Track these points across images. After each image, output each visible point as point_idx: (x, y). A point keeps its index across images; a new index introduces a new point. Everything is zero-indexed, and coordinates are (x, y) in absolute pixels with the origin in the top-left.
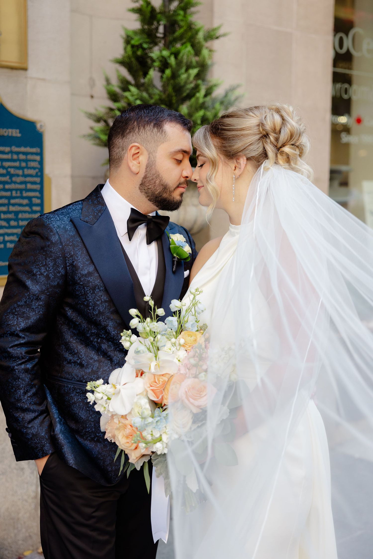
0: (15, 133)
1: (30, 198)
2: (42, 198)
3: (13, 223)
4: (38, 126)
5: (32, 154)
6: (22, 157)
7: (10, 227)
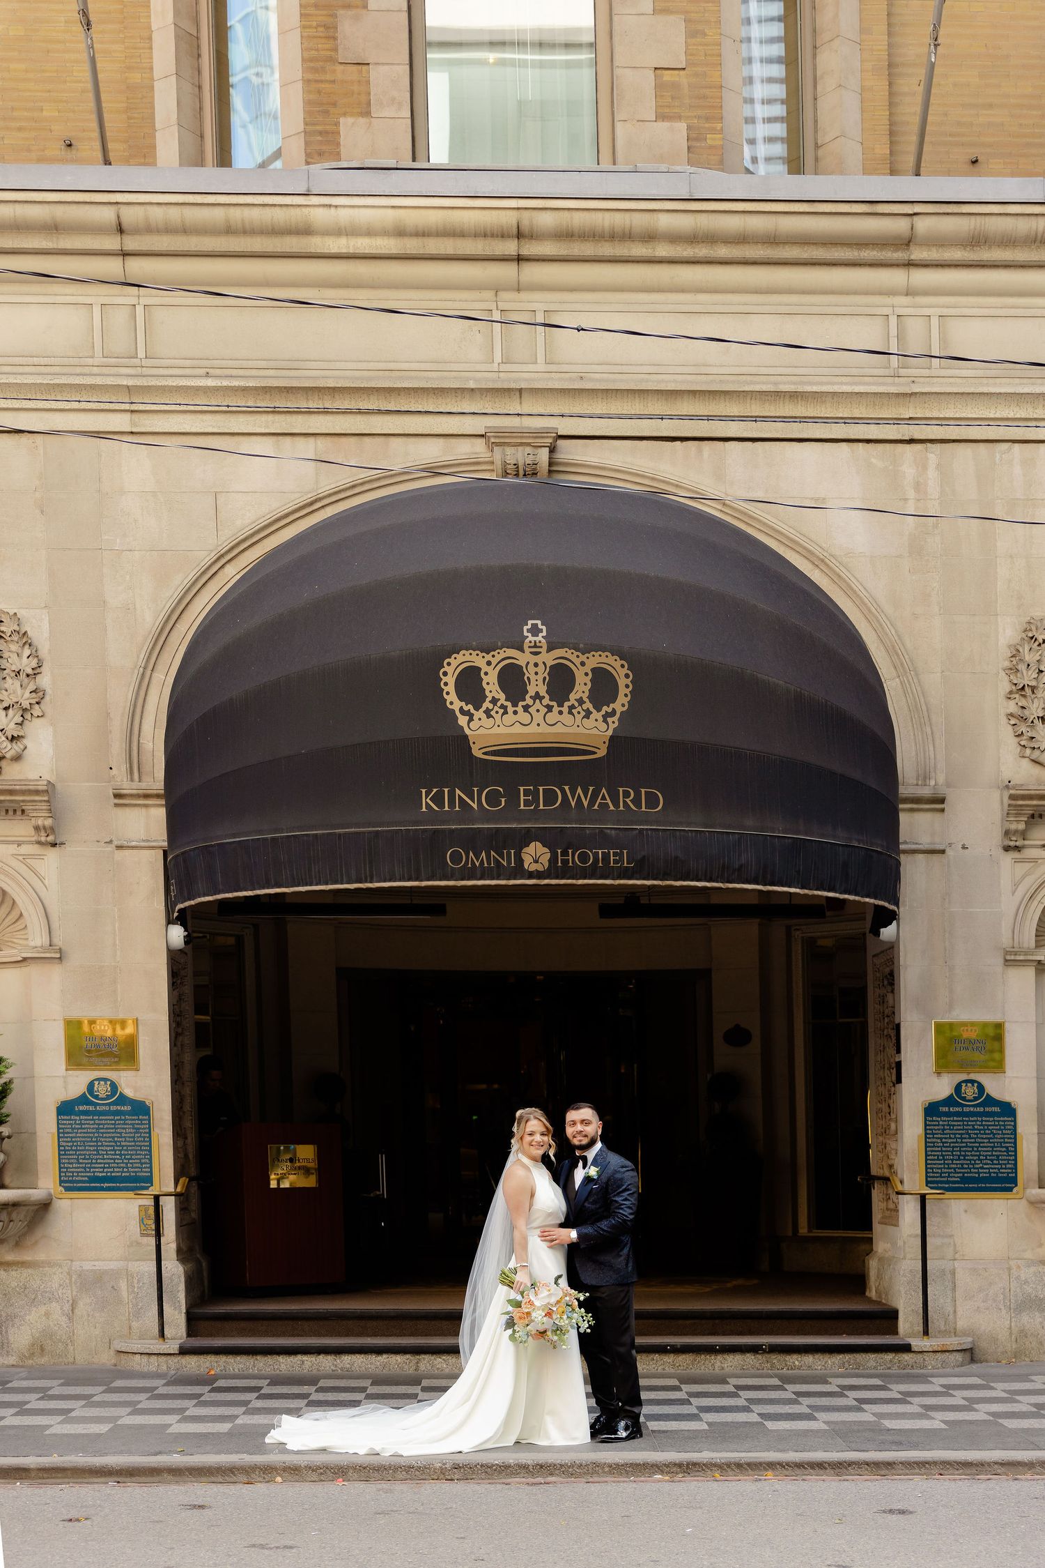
0: (997, 1109)
1: (1007, 1147)
2: (1015, 1147)
3: (995, 1162)
4: (1013, 1105)
5: (1008, 1121)
6: (1001, 1123)
7: (993, 1164)
